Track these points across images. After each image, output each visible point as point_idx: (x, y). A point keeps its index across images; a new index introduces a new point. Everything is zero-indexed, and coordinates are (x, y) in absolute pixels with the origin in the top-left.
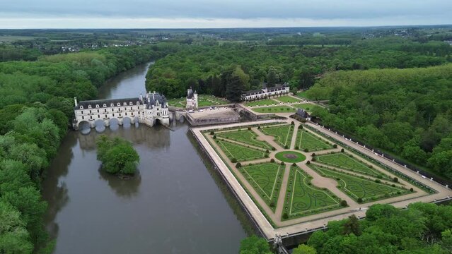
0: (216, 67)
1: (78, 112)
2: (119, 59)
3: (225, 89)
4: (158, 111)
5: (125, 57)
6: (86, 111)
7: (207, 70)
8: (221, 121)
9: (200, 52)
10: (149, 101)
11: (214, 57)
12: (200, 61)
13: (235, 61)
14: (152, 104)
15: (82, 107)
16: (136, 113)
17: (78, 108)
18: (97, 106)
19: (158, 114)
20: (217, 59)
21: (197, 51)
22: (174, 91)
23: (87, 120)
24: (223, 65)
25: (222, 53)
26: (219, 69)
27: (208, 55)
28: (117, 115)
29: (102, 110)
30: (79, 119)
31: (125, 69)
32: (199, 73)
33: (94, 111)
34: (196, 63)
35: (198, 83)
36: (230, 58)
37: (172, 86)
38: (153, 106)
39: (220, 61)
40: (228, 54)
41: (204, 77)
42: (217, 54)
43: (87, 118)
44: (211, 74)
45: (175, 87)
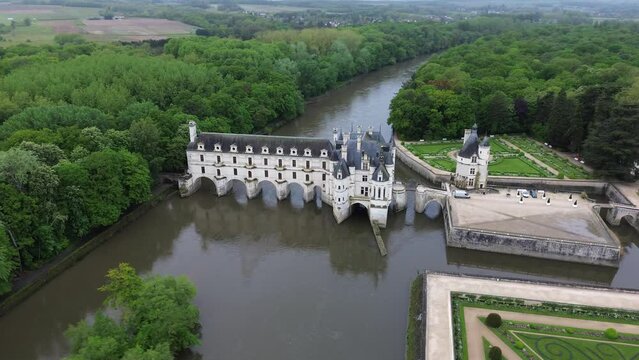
0: (573, 69)
1: (193, 157)
2: (387, 43)
3: (585, 135)
4: (365, 184)
5: (400, 39)
6: (210, 157)
7: (547, 75)
8: (544, 250)
9: (549, 35)
10: (344, 155)
11: (576, 45)
12: (541, 52)
13: (626, 58)
14: (353, 165)
15: (201, 146)
16: (316, 178)
17: (194, 148)
18: (234, 148)
19: (364, 191)
20: (583, 50)
21: (541, 34)
22: (446, 121)
23: (212, 178)
24: (593, 64)
25: (594, 39)
26: (581, 75)
27: (565, 41)
28: (273, 176)
29: (242, 159)
30: (195, 171)
31: (393, 60)
32: (525, 80)
33: (226, 158)
34: (529, 56)
35: (511, 107)
36: (615, 50)
37: (442, 109)
38: (352, 170)
39: (588, 55)
40: (610, 40)
41: (533, 93)
42: (585, 40)
43: (210, 173)
44: (554, 86)
45: (449, 112)
